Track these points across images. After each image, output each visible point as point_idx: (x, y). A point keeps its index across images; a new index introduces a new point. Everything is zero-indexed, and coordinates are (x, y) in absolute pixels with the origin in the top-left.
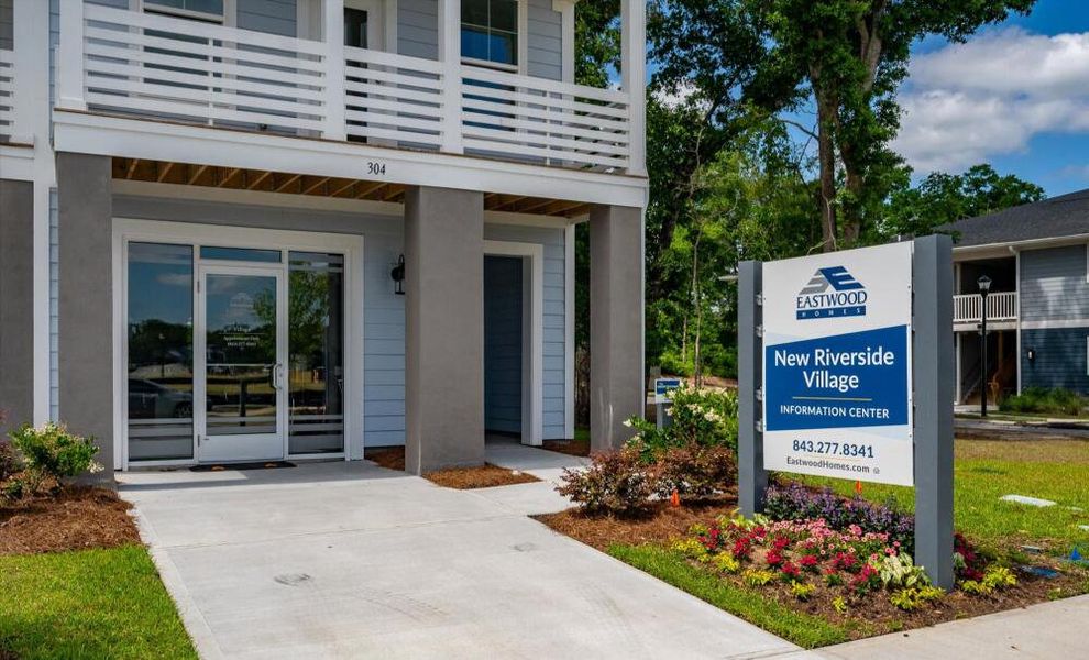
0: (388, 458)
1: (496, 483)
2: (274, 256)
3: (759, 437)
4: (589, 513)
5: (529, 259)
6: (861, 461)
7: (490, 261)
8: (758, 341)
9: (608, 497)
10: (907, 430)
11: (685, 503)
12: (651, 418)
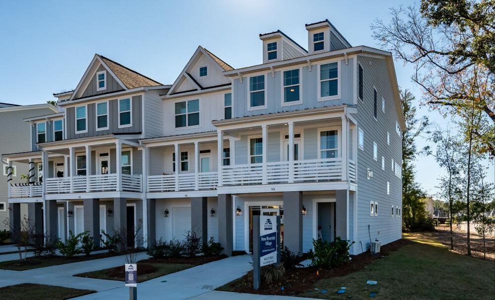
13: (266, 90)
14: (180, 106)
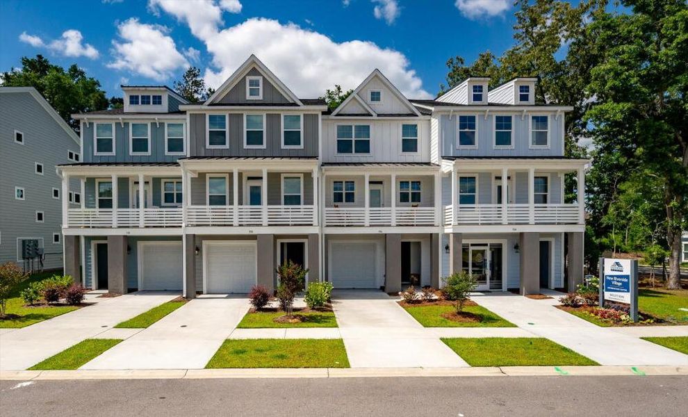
0: (515, 291)
1: (543, 299)
2: (486, 245)
3: (603, 293)
4: (566, 305)
5: (551, 242)
6: (622, 299)
7: (541, 242)
8: (603, 274)
9: (569, 302)
10: (629, 294)
11: (589, 305)
12: (585, 284)
13: (477, 130)
14: (344, 130)
